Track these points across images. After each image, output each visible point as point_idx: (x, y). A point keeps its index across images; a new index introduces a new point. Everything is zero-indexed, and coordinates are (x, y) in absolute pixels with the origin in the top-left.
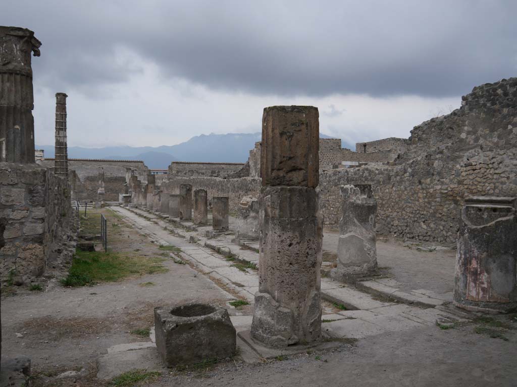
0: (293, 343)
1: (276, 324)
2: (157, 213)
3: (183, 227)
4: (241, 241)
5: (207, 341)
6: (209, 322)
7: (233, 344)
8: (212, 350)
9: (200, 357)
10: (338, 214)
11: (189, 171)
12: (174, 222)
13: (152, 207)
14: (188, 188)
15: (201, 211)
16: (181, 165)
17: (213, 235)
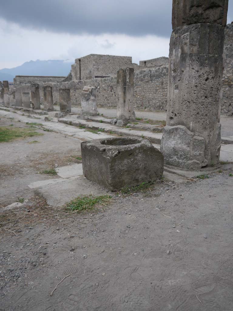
0: (205, 165)
1: (191, 150)
2: (13, 107)
3: (36, 113)
4: (85, 116)
5: (143, 166)
6: (145, 148)
7: (162, 168)
8: (146, 174)
9: (137, 180)
10: (143, 100)
11: (28, 82)
12: (28, 111)
13: (8, 104)
14: (36, 86)
15: (48, 101)
16: (22, 77)
17: (61, 115)
